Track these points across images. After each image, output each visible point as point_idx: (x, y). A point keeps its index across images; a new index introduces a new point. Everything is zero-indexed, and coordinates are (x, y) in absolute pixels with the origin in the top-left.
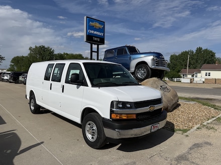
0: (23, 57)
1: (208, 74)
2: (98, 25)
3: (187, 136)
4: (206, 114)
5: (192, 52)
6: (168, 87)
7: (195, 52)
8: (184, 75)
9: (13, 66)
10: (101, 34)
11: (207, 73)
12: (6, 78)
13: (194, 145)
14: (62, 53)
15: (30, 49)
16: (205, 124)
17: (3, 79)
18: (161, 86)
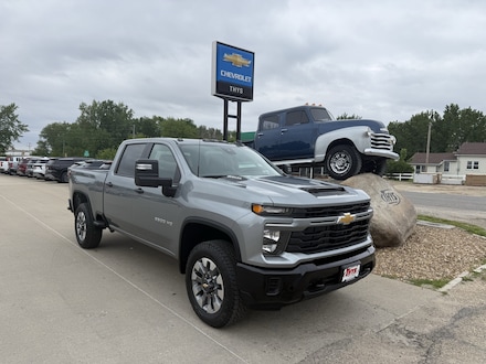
0: (66, 125)
1: (473, 165)
2: (240, 60)
3: (445, 293)
4: (477, 252)
5: (437, 116)
6: (396, 193)
7: (442, 115)
8: (418, 167)
9: (44, 144)
10: (248, 79)
11: (470, 163)
12: (38, 170)
13: (461, 311)
14: (151, 118)
15: (82, 107)
16: (478, 270)
17: (31, 173)
18: (383, 192)
